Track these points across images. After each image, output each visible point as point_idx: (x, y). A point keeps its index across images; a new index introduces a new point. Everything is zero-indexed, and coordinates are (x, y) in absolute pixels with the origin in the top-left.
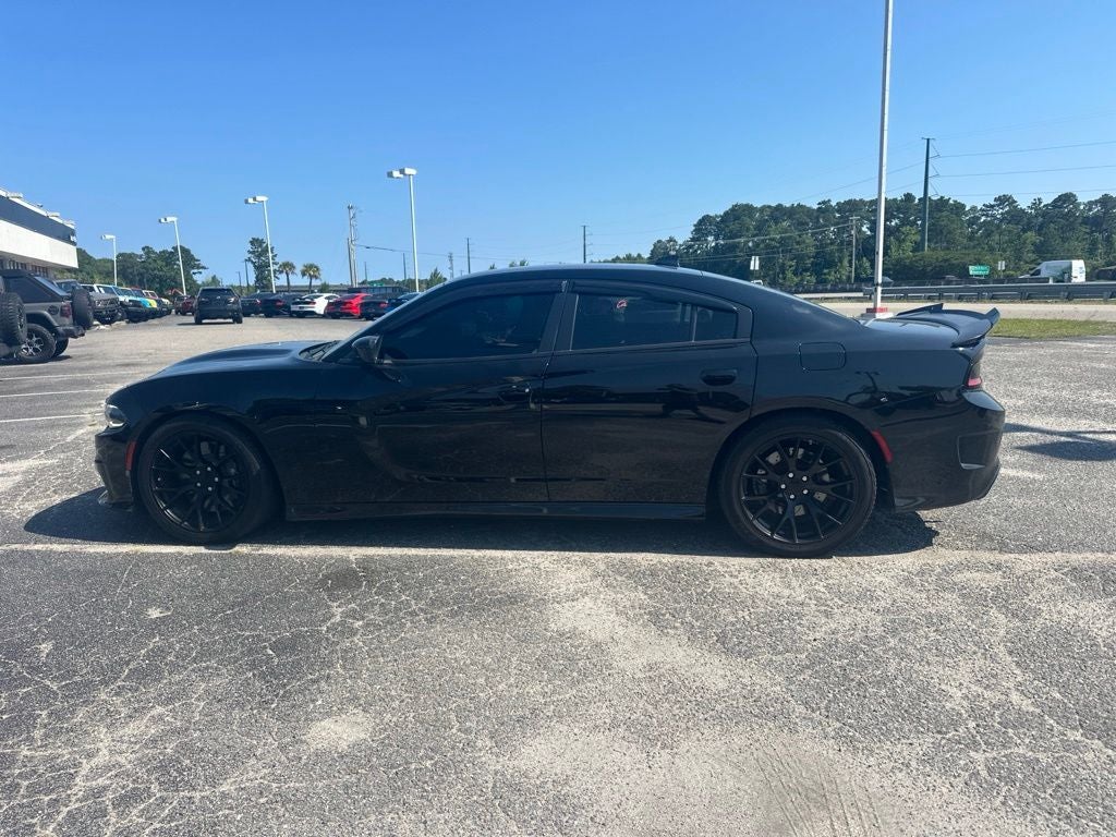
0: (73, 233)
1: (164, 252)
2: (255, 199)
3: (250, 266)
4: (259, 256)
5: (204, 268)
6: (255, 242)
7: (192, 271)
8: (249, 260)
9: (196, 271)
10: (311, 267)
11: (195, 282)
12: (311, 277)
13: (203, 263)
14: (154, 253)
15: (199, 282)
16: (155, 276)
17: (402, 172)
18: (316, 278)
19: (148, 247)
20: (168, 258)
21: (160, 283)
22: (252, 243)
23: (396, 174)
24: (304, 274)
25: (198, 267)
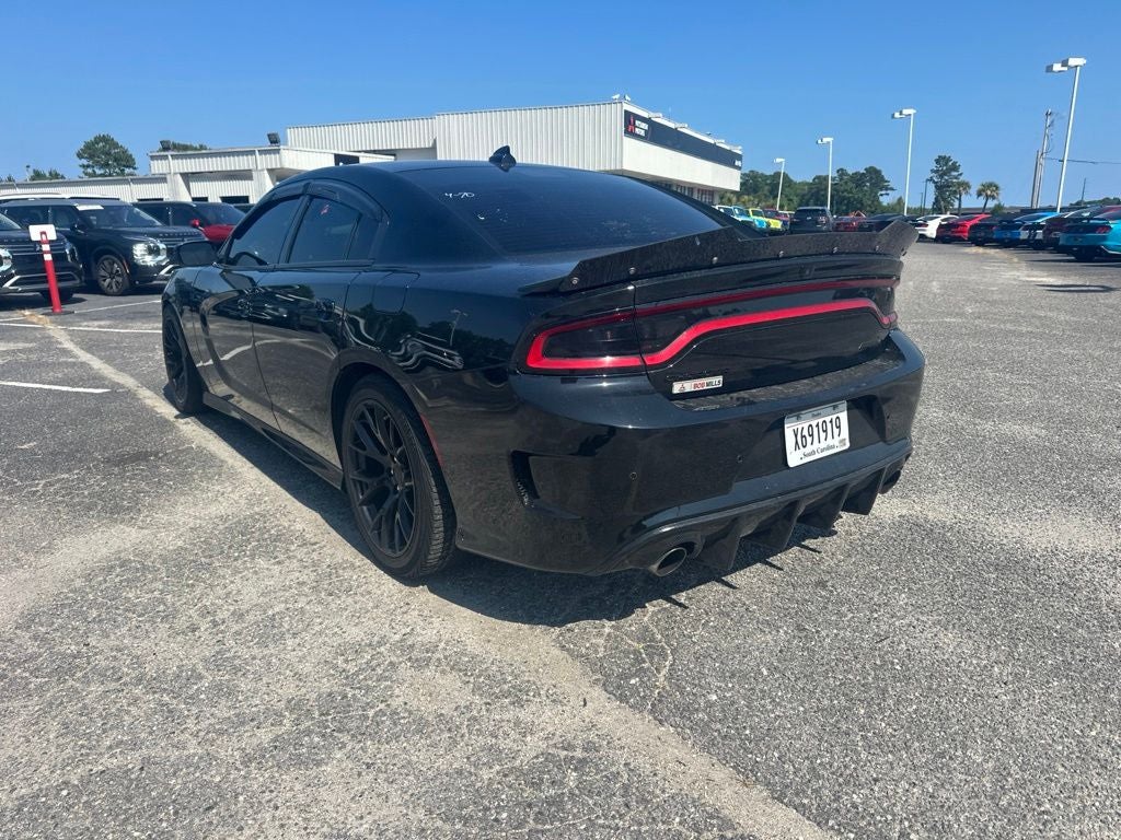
0: (739, 157)
1: (856, 173)
2: (901, 114)
3: (931, 187)
4: (941, 176)
5: (892, 189)
6: (942, 160)
7: (880, 192)
8: (931, 179)
9: (883, 192)
10: (990, 185)
11: (880, 203)
12: (987, 197)
13: (891, 185)
14: (847, 174)
15: (885, 204)
16: (844, 198)
17: (1065, 63)
18: (993, 198)
19: (842, 169)
20: (858, 179)
21: (847, 205)
22: (937, 161)
23: (1057, 67)
24: (979, 194)
25: (887, 189)
